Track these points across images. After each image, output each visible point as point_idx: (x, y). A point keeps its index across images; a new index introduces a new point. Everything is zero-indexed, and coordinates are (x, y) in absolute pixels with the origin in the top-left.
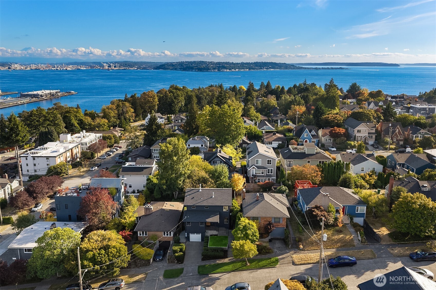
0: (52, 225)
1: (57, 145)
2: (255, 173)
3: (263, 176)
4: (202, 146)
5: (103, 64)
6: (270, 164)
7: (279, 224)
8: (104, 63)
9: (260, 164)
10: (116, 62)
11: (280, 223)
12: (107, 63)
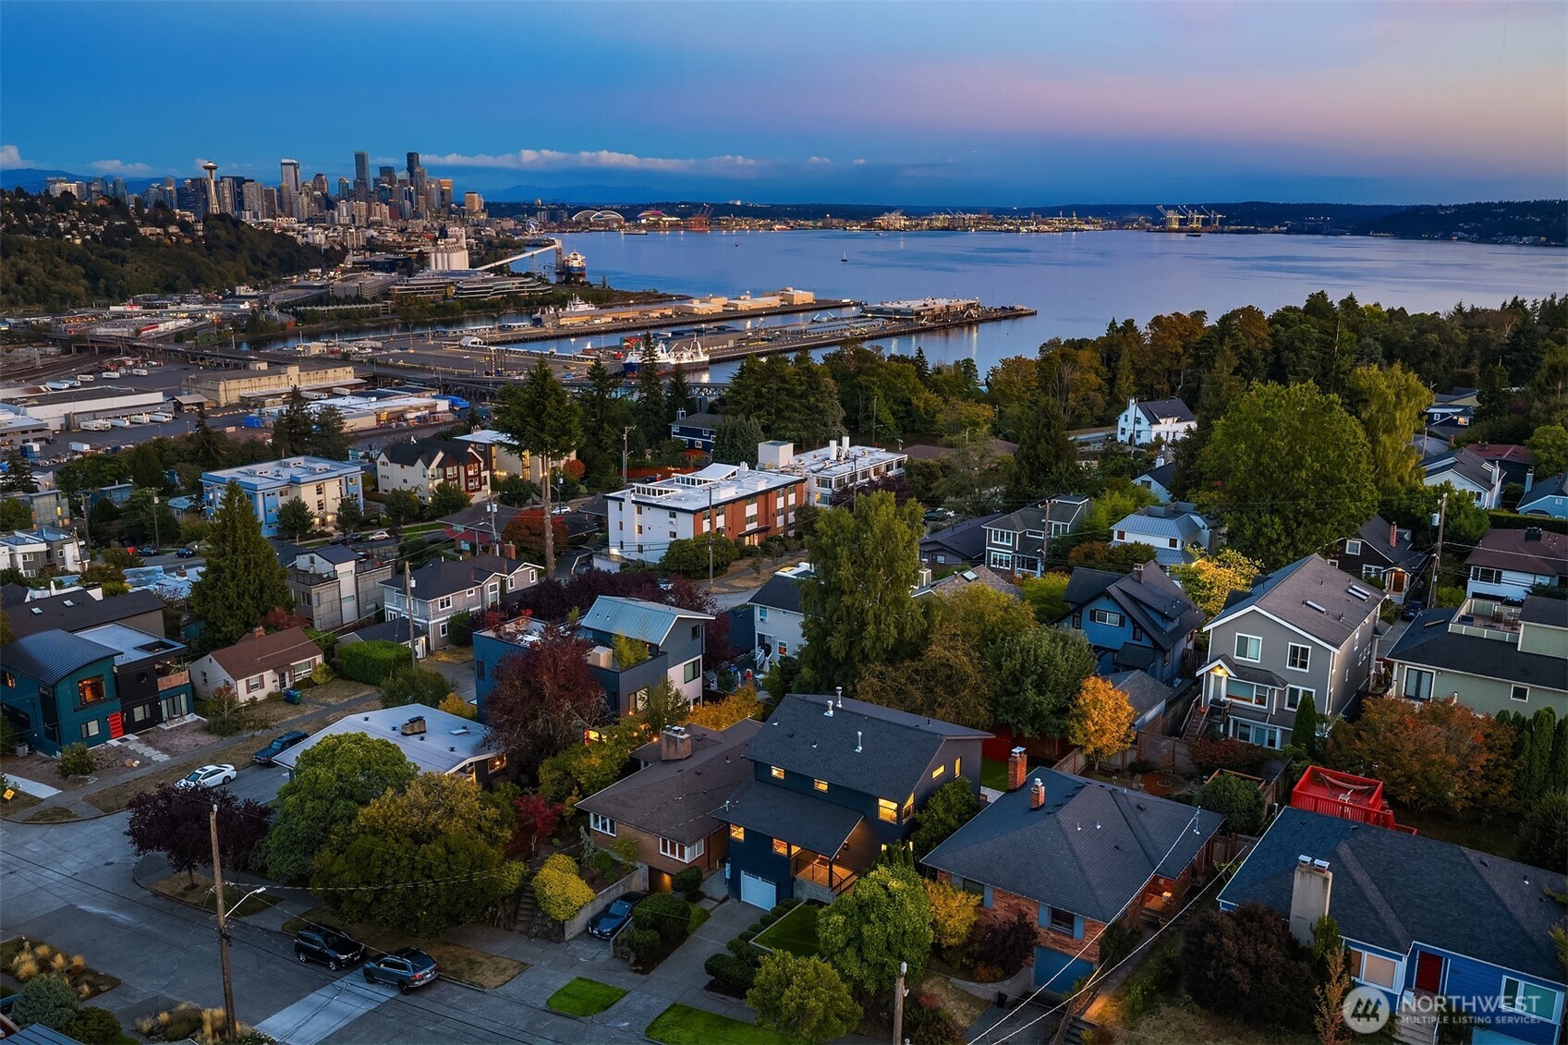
0: (412, 721)
1: (734, 474)
2: (1228, 696)
3: (1262, 716)
4: (1173, 543)
5: (1163, 211)
6: (1303, 665)
7: (1067, 939)
8: (1167, 208)
9: (1254, 656)
10: (1210, 207)
11: (1072, 937)
12: (1174, 208)
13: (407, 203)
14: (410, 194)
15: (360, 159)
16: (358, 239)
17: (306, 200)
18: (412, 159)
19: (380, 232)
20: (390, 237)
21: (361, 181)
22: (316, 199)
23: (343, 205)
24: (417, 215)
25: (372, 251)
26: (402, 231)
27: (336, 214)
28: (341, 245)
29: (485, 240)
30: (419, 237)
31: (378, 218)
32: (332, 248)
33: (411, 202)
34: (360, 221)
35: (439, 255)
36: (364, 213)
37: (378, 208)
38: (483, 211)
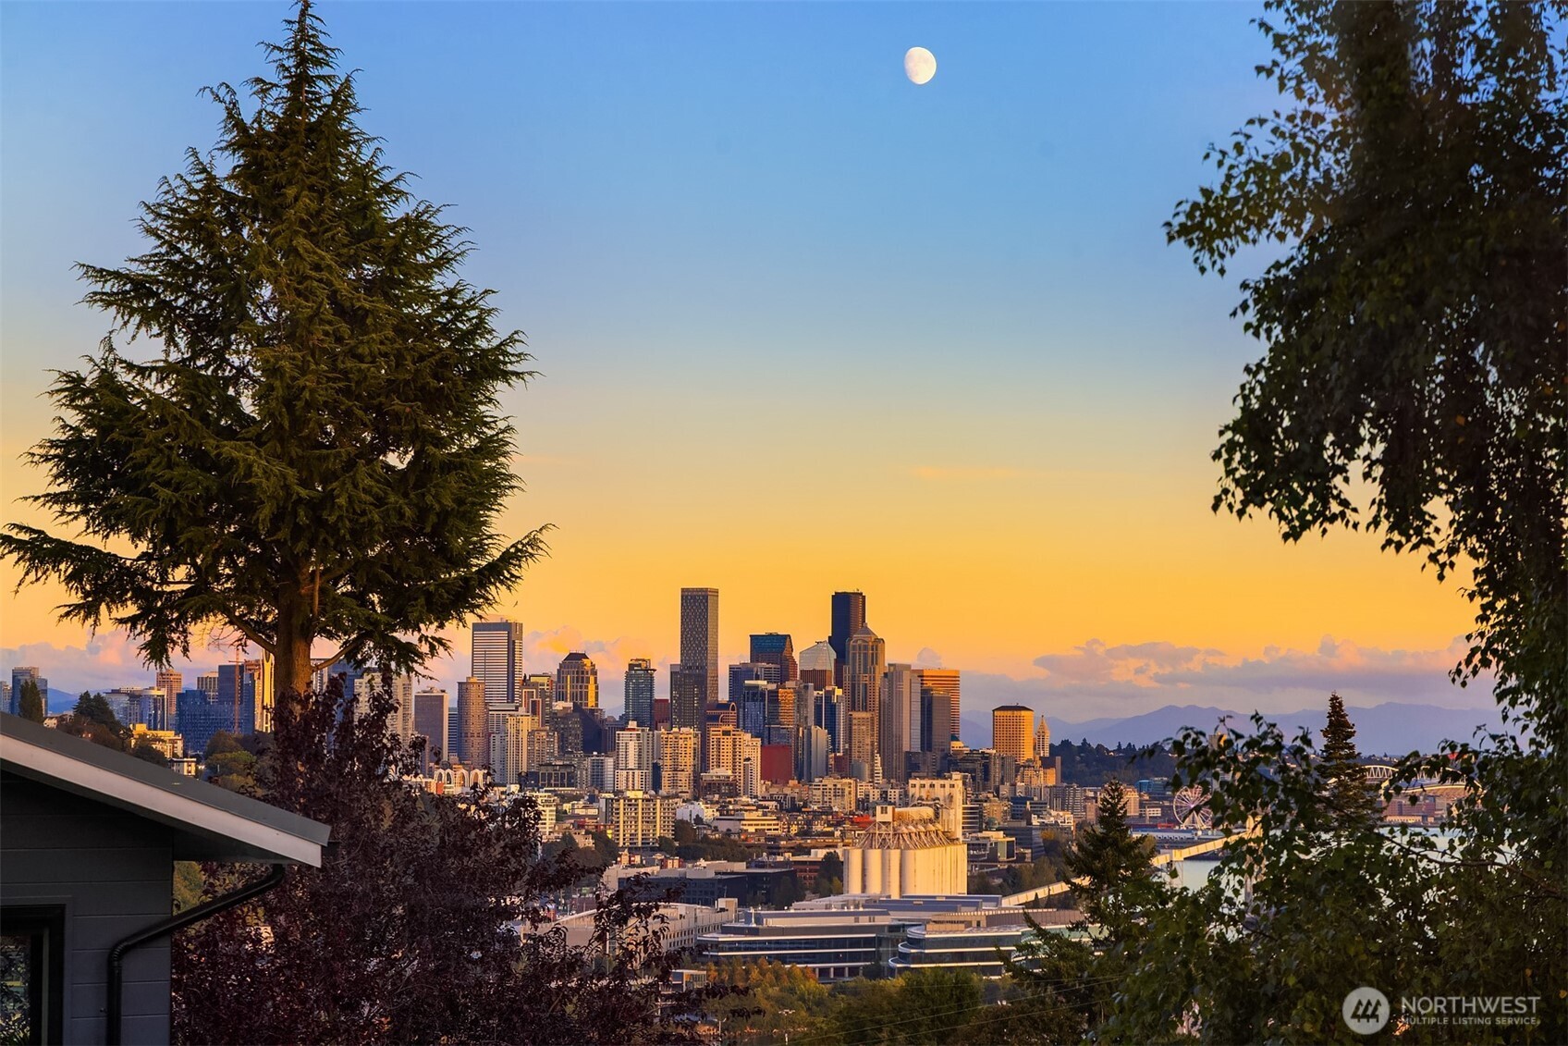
13: (820, 735)
14: (832, 709)
15: (697, 607)
16: (650, 821)
17: (527, 723)
18: (847, 608)
19: (723, 810)
20: (754, 823)
21: (693, 672)
22: (553, 720)
23: (629, 742)
24: (845, 767)
25: (688, 855)
26: (791, 808)
27: (609, 762)
28: (599, 836)
29: (1038, 837)
30: (839, 824)
31: (724, 772)
32: (568, 839)
33: (832, 730)
34: (674, 783)
35: (875, 855)
36: (688, 761)
37: (728, 741)
38: (1047, 763)
